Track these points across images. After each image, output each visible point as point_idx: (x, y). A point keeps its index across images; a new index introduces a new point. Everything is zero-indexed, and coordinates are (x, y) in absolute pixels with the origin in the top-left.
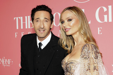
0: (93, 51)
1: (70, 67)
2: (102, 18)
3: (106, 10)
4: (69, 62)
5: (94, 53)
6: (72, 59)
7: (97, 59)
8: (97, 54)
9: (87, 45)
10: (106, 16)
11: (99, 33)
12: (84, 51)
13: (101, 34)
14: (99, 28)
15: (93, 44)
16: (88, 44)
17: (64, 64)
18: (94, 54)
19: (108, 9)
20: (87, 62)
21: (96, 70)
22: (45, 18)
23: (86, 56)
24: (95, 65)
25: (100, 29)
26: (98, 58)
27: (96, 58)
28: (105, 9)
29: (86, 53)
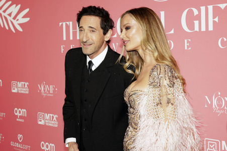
0: (167, 75)
1: (134, 100)
2: (190, 25)
3: (198, 13)
4: (132, 93)
5: (167, 78)
6: (137, 88)
7: (173, 87)
8: (174, 79)
9: (158, 66)
10: (196, 23)
11: (186, 48)
12: (153, 76)
13: (190, 49)
14: (186, 41)
15: (167, 65)
16: (160, 64)
17: (127, 95)
18: (168, 80)
19: (199, 11)
20: (157, 92)
21: (170, 105)
22: (90, 27)
23: (156, 84)
24: (169, 97)
25: (188, 42)
26: (175, 86)
27: (170, 87)
28: (196, 12)
29: (155, 79)
